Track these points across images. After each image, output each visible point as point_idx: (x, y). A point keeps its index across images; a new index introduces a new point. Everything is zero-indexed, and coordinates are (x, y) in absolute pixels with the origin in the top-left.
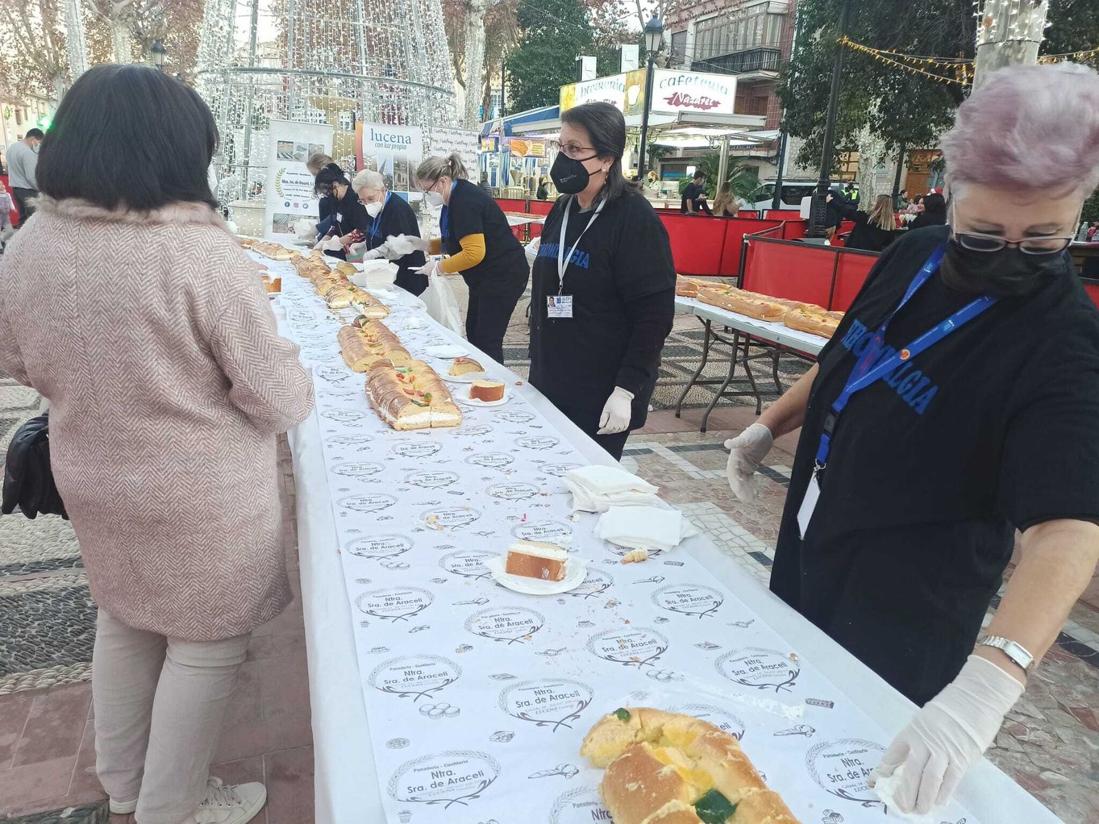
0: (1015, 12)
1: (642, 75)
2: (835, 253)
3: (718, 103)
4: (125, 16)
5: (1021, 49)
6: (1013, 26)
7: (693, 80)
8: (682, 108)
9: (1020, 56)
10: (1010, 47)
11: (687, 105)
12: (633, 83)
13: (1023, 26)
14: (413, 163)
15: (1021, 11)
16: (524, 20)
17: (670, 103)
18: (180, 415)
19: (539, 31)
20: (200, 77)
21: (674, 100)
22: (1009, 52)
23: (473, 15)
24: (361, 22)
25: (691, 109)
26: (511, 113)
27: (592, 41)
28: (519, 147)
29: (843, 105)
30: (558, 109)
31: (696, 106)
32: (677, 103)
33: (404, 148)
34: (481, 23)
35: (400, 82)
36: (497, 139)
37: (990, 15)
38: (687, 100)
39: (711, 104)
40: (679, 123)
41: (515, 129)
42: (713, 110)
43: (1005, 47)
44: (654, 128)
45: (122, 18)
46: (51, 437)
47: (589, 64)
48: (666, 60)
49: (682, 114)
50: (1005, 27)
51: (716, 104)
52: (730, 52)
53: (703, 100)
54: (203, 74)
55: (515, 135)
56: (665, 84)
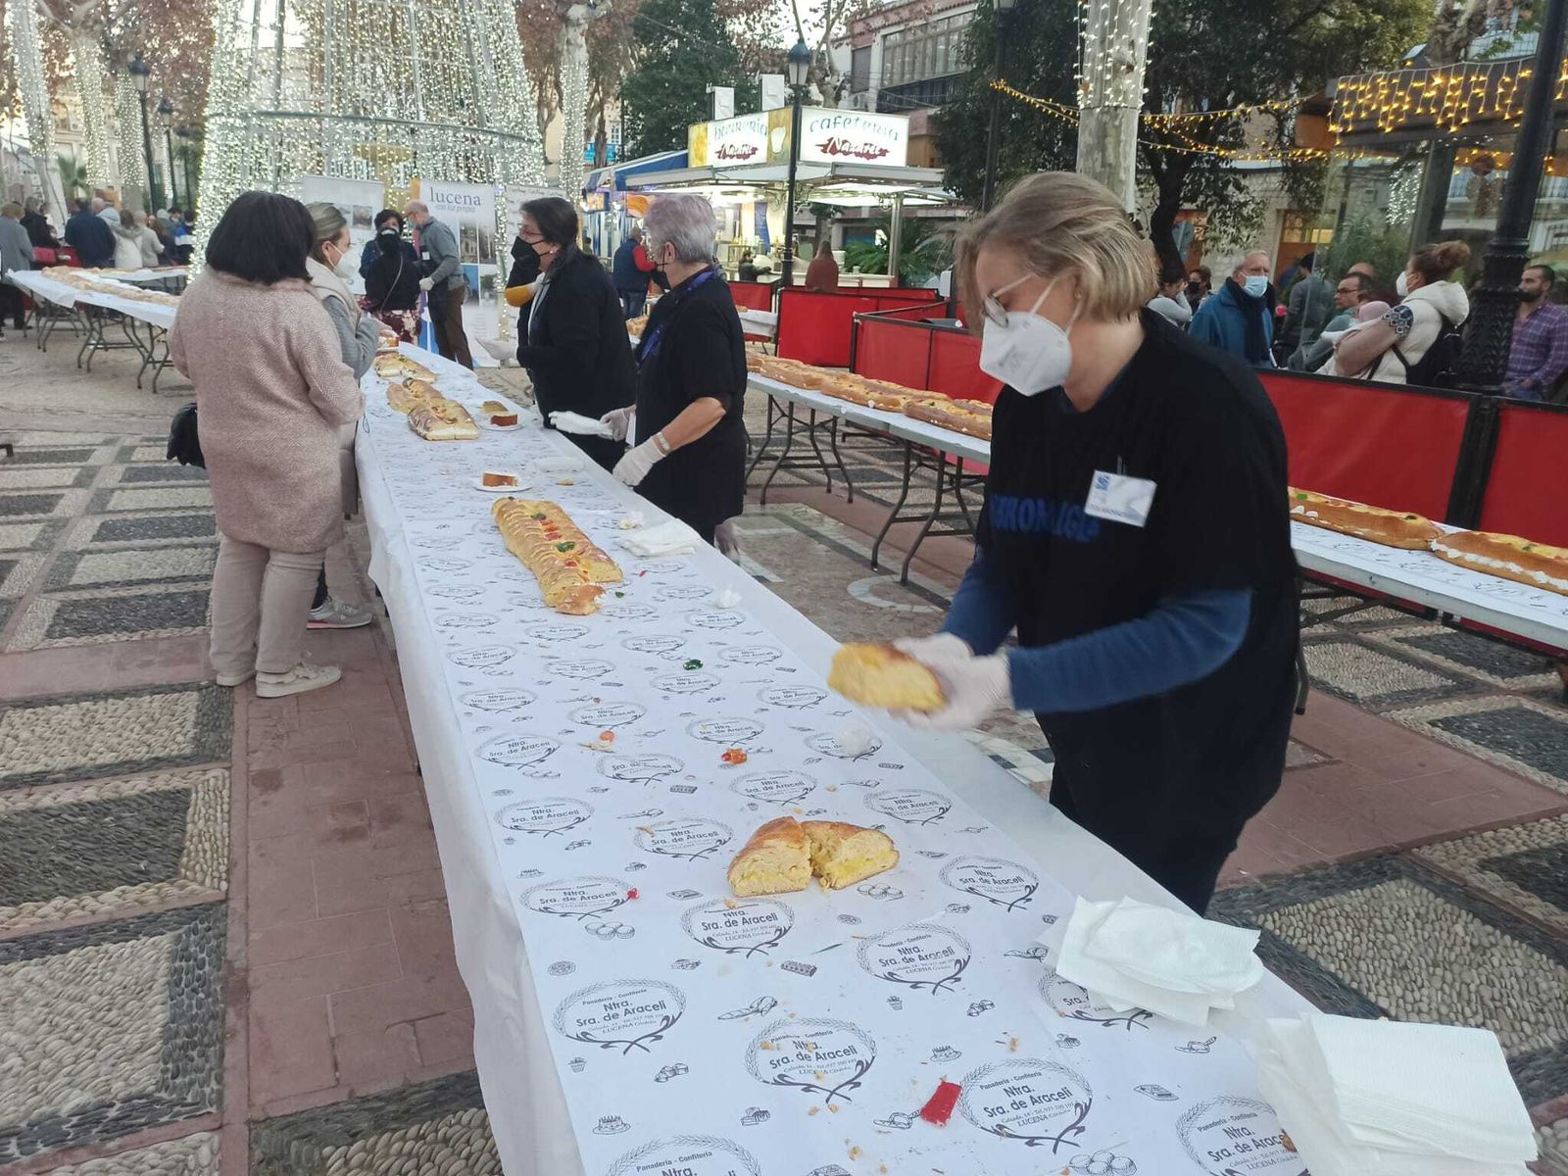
0: (1108, 77)
1: (788, 114)
2: (929, 332)
3: (886, 151)
4: (90, 23)
5: (1117, 115)
6: (1108, 92)
7: (853, 121)
8: (839, 158)
9: (1117, 123)
10: (1107, 113)
11: (846, 153)
12: (778, 125)
13: (1117, 92)
14: (483, 230)
15: (1115, 77)
16: (645, 33)
17: (824, 151)
18: (278, 402)
19: (665, 48)
20: (212, 120)
21: (830, 147)
22: (1106, 118)
23: (571, 30)
24: (416, 57)
25: (852, 159)
26: (630, 158)
27: (738, 63)
28: (638, 204)
29: (1008, 161)
30: (686, 155)
31: (858, 154)
32: (834, 151)
33: (473, 210)
34: (582, 40)
35: (466, 129)
36: (607, 195)
37: (1088, 78)
38: (845, 148)
39: (877, 153)
40: (833, 178)
41: (630, 182)
42: (879, 161)
43: (1102, 112)
44: (804, 183)
45: (87, 25)
46: (199, 413)
47: (724, 98)
48: (835, 88)
49: (836, 165)
50: (1101, 92)
51: (883, 153)
52: (928, 76)
53: (867, 148)
54: (217, 118)
55: (630, 189)
56: (816, 126)
